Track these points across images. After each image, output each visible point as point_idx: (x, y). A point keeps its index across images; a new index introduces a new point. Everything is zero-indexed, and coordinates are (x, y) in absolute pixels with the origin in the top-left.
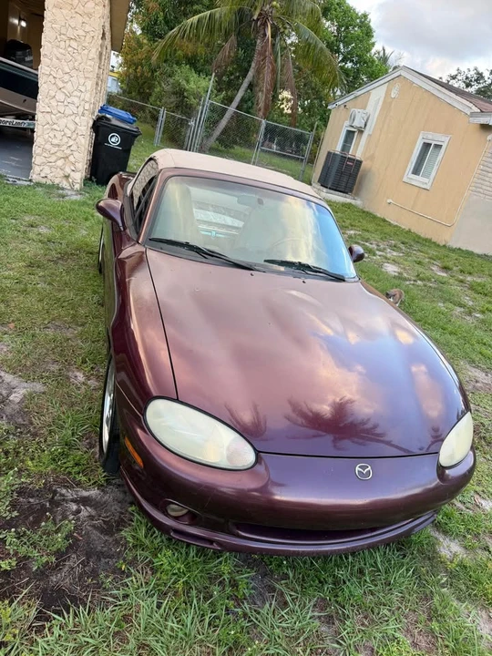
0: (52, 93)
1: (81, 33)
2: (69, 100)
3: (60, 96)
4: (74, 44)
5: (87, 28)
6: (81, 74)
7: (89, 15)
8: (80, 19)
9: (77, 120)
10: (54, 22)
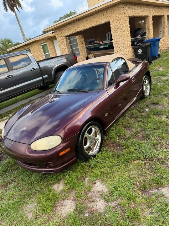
0: (117, 46)
1: (120, 25)
2: (121, 46)
3: (119, 46)
4: (119, 30)
5: (121, 23)
6: (122, 37)
7: (120, 19)
8: (119, 22)
9: (124, 51)
10: (113, 26)
